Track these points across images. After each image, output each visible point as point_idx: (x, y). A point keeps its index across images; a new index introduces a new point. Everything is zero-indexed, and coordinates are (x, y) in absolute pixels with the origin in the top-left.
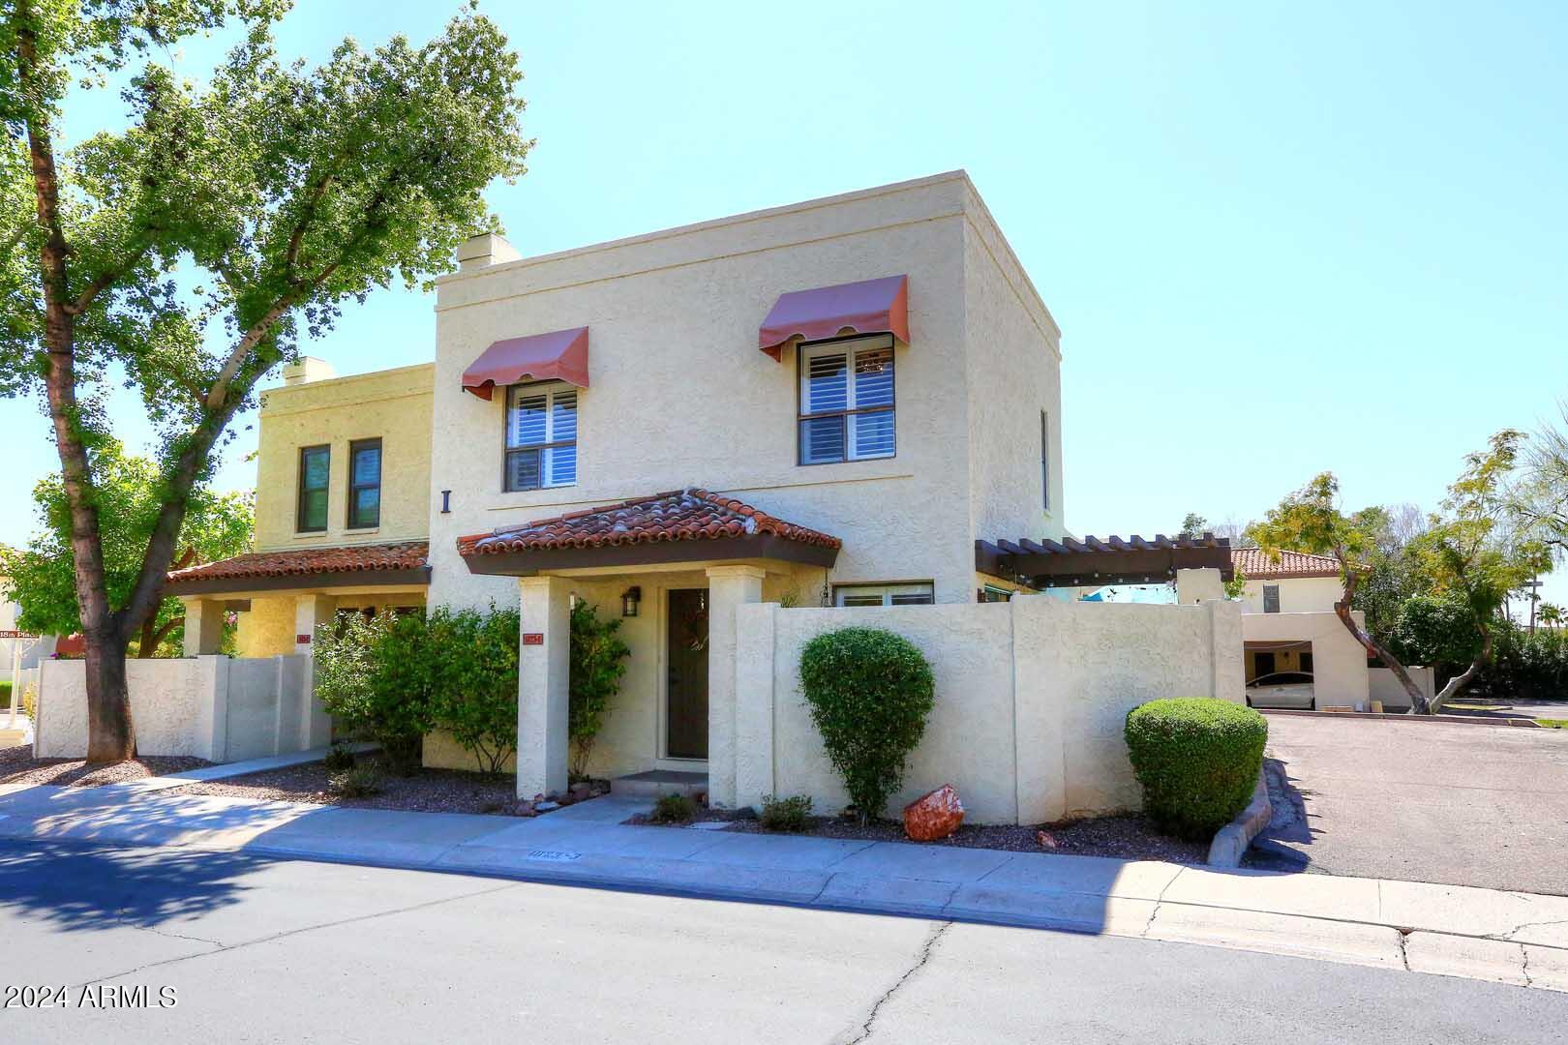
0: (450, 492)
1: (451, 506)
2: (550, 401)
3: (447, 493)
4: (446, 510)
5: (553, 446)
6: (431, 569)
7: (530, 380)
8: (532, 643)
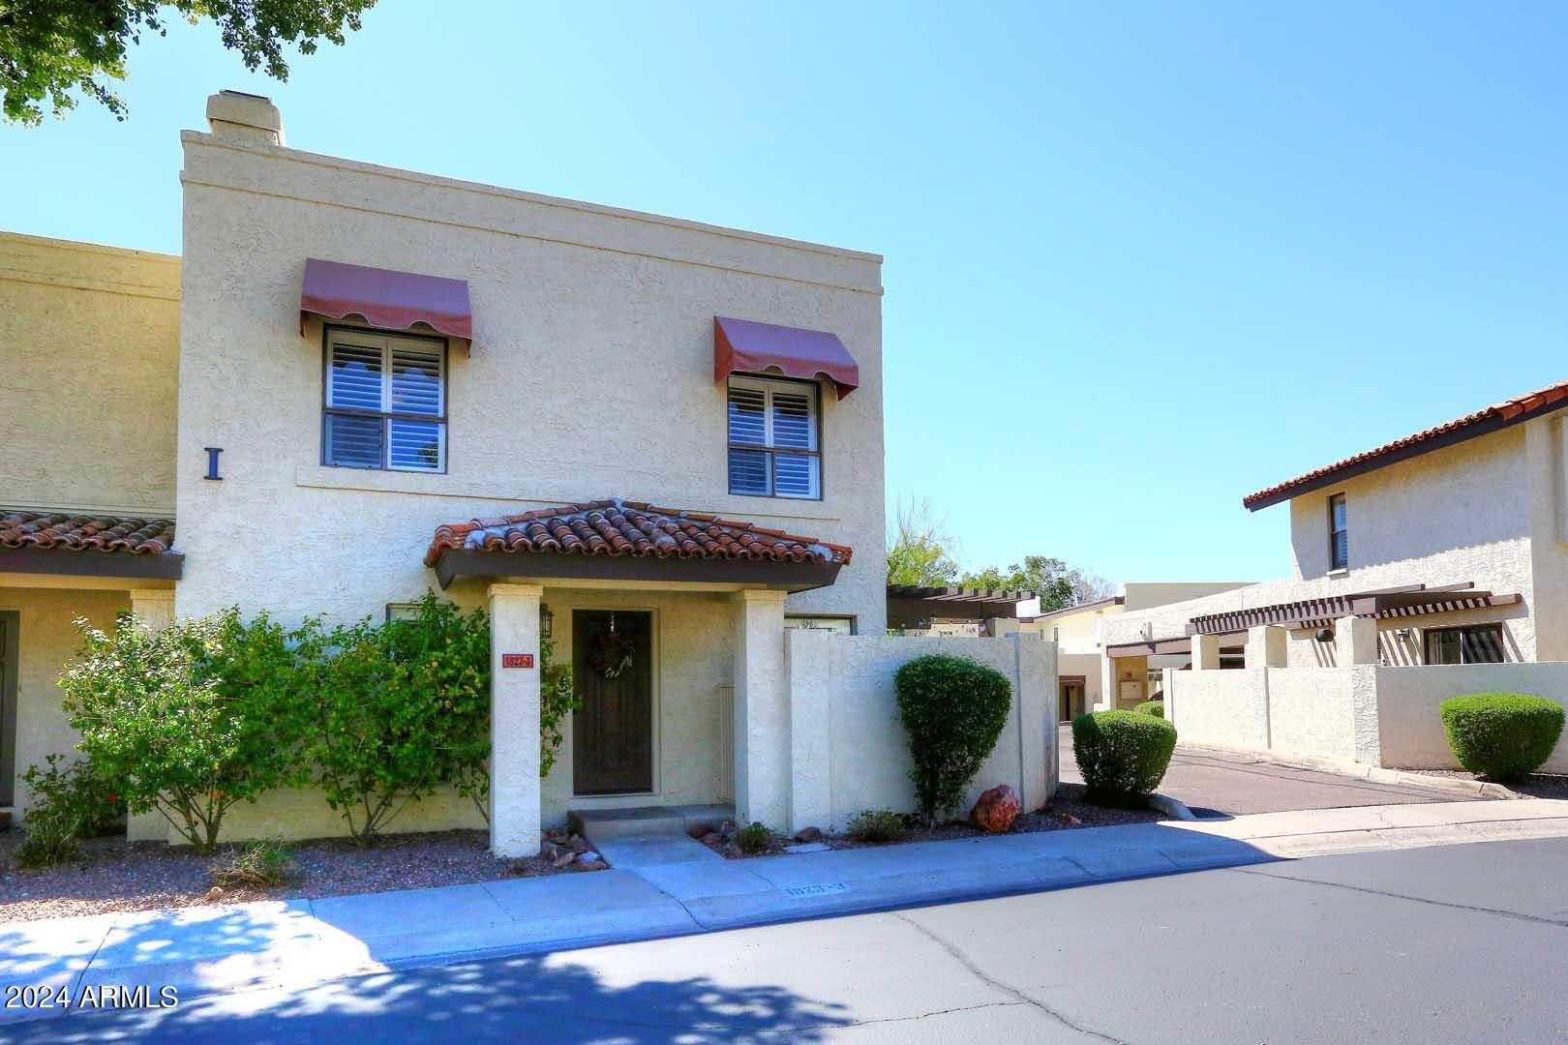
0: (221, 450)
1: (221, 471)
2: (387, 362)
3: (214, 454)
4: (213, 475)
5: (395, 417)
6: (183, 557)
7: (359, 324)
8: (517, 665)
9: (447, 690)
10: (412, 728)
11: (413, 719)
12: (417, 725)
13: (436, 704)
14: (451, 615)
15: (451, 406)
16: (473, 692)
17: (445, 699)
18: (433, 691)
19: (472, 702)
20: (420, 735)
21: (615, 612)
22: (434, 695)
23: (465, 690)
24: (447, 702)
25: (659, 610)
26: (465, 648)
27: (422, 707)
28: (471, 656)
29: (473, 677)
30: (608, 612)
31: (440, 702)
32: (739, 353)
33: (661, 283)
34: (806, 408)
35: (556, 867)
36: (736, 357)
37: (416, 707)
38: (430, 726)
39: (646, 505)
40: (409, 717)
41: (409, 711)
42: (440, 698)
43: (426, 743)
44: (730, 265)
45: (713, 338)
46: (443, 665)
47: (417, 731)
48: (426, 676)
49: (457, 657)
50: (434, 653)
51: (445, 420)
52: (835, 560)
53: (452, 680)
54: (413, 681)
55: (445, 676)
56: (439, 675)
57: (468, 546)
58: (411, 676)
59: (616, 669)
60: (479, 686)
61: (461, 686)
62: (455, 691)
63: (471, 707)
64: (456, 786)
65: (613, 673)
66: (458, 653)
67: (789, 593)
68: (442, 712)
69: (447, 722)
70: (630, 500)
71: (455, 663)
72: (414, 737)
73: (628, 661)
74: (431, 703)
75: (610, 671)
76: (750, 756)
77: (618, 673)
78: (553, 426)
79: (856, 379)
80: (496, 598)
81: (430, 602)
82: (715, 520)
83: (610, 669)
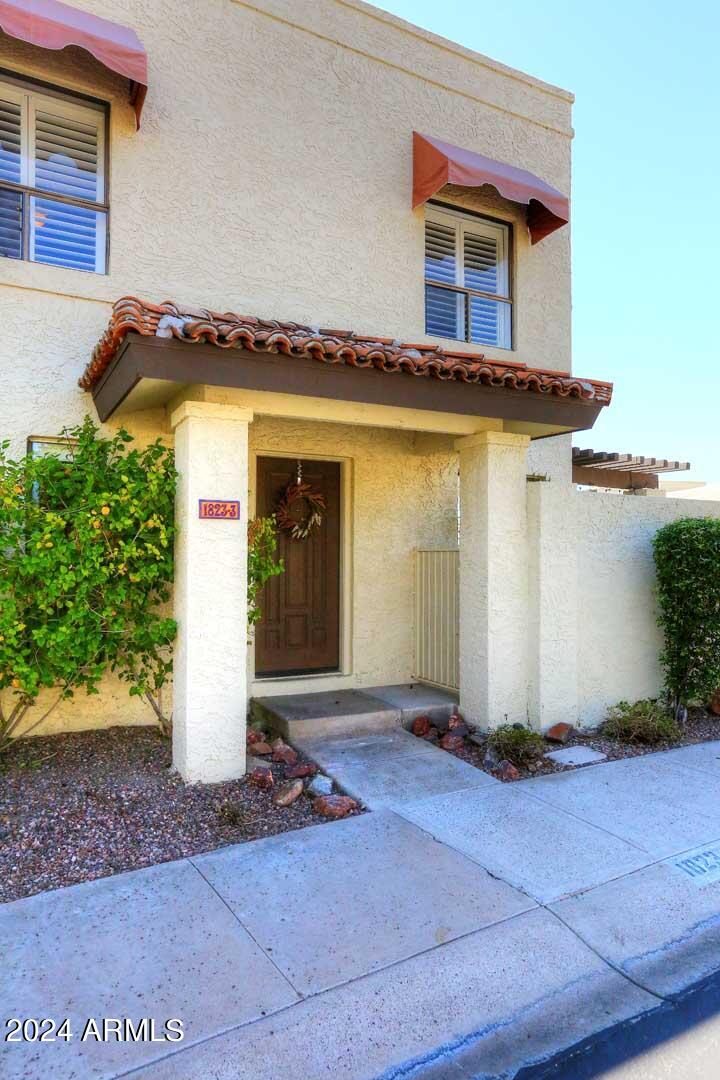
2: (28, 124)
8: (217, 516)
9: (121, 551)
10: (70, 604)
11: (72, 590)
12: (78, 599)
13: (104, 569)
14: (121, 447)
15: (113, 191)
16: (157, 552)
17: (117, 562)
18: (102, 550)
19: (154, 567)
20: (81, 614)
21: (304, 462)
22: (102, 555)
23: (146, 549)
24: (121, 566)
25: (352, 460)
26: (146, 489)
27: (86, 573)
28: (153, 501)
29: (156, 531)
30: (295, 460)
31: (112, 566)
32: (454, 163)
33: (358, 82)
34: (494, 252)
35: (282, 806)
36: (451, 167)
37: (77, 572)
38: (95, 601)
39: (350, 333)
40: (66, 588)
41: (67, 579)
42: (111, 560)
43: (90, 623)
44: (430, 75)
45: (411, 157)
46: (117, 512)
47: (76, 608)
48: (92, 528)
49: (135, 502)
50: (105, 495)
51: (106, 209)
52: (599, 398)
53: (126, 535)
54: (71, 535)
55: (120, 527)
56: (111, 526)
57: (162, 334)
58: (69, 527)
59: (304, 526)
60: (165, 543)
61: (140, 543)
62: (131, 550)
63: (153, 572)
64: (121, 676)
65: (300, 533)
66: (137, 495)
67: (532, 439)
68: (113, 580)
69: (121, 596)
70: (326, 328)
71: (132, 510)
72: (73, 616)
73: (317, 518)
74: (97, 565)
75: (297, 531)
76: (490, 637)
77: (306, 533)
78: (237, 231)
79: (567, 213)
80: (191, 422)
81: (87, 434)
82: (439, 350)
83: (297, 527)
